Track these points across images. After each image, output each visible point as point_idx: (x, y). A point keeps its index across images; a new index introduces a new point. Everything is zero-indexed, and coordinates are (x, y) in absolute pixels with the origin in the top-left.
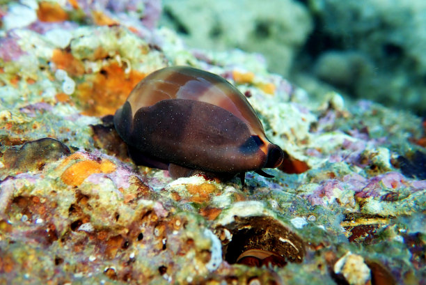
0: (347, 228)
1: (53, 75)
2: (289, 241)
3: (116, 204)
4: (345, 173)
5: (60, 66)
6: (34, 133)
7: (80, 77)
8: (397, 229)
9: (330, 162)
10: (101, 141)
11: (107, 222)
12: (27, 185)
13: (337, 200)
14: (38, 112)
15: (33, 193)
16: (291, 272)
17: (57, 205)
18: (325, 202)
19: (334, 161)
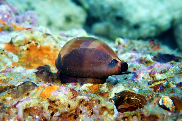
0: (151, 88)
1: (7, 55)
2: (136, 98)
3: (67, 101)
4: (139, 67)
5: (9, 51)
6: (12, 82)
7: (19, 53)
8: (173, 83)
9: (132, 64)
10: (41, 78)
11: (66, 110)
12: (28, 103)
13: (143, 78)
14: (8, 73)
15: (31, 106)
16: (147, 109)
17: (42, 108)
18: (139, 80)
19: (133, 64)
